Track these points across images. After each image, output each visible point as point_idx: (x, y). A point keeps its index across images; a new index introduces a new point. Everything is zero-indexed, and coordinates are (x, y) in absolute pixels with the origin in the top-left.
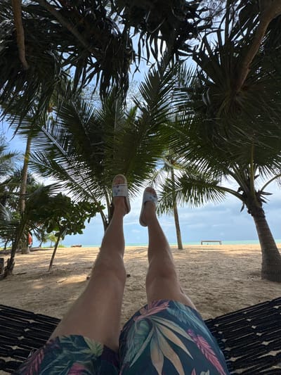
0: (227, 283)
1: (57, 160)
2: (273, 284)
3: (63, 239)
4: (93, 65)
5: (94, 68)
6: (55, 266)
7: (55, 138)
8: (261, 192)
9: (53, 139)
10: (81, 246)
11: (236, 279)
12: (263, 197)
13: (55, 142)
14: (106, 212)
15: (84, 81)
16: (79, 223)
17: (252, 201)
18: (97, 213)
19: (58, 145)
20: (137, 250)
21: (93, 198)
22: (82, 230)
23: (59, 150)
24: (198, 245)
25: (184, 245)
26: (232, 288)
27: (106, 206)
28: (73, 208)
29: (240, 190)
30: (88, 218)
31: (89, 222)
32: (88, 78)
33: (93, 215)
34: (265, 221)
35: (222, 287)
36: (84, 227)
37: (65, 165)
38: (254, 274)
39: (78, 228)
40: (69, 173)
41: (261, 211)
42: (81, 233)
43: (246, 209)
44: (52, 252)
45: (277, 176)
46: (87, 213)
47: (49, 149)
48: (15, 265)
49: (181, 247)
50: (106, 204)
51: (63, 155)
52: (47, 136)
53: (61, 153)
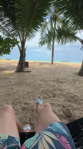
0: (65, 75)
2: (80, 76)
3: (2, 56)
11: (69, 74)
14: (20, 44)
16: (8, 49)
18: (16, 45)
21: (13, 37)
22: (10, 53)
27: (20, 42)
28: (3, 41)
30: (12, 47)
31: (12, 49)
33: (14, 46)
35: (63, 76)
36: (10, 51)
38: (75, 73)
39: (8, 52)
42: (9, 54)
46: (11, 44)
49: (52, 63)
50: (20, 40)
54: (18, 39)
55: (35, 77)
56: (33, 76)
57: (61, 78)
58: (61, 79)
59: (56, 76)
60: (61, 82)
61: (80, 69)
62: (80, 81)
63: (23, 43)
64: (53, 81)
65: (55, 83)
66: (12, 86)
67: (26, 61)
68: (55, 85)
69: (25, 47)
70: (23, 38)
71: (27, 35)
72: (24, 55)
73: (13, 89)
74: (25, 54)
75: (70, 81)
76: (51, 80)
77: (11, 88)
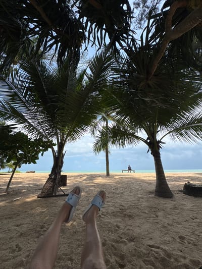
0: (134, 199)
1: (16, 106)
2: (160, 199)
3: (20, 167)
4: (53, 37)
5: (54, 40)
6: (12, 188)
7: (16, 87)
8: (160, 142)
9: (14, 88)
10: (34, 172)
11: (140, 196)
12: (161, 145)
13: (16, 90)
14: (56, 148)
15: (45, 48)
16: (34, 155)
17: (154, 146)
18: (49, 149)
19: (18, 93)
20: (79, 176)
21: (46, 137)
22: (36, 161)
23: (19, 97)
26: (136, 202)
27: (57, 144)
28: (30, 144)
29: (148, 139)
30: (42, 152)
31: (42, 155)
32: (48, 47)
33: (46, 150)
34: (160, 160)
35: (131, 201)
36: (38, 159)
38: (150, 193)
39: (33, 159)
40: (27, 118)
41: (159, 153)
42: (35, 163)
43: (150, 152)
44: (10, 176)
45: (170, 132)
46: (41, 148)
47: (10, 96)
49: (108, 174)
50: (57, 142)
51: (23, 102)
52: (8, 85)
53: (21, 100)
57: (127, 205)
58: (129, 208)
59: (117, 200)
60: (130, 217)
63: (61, 146)
64: (114, 215)
65: (119, 219)
66: (22, 239)
67: (62, 174)
68: (119, 224)
69: (64, 152)
70: (62, 140)
71: (69, 135)
72: (60, 164)
73: (20, 249)
74: (62, 163)
75: (147, 212)
76: (110, 211)
77: (17, 246)
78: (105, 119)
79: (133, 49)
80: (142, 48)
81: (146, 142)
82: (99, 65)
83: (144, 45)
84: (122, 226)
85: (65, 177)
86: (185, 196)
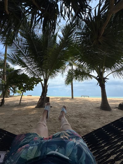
0: (87, 110)
1: (22, 58)
2: (103, 111)
3: (25, 92)
4: (39, 14)
5: (40, 16)
6: (22, 103)
7: (20, 47)
8: (106, 78)
10: (31, 96)
11: (91, 109)
12: (106, 80)
13: (20, 49)
14: (43, 82)
15: (35, 22)
16: (32, 86)
17: (102, 81)
18: (39, 82)
19: (22, 51)
20: (55, 98)
21: (38, 76)
23: (22, 53)
24: (80, 97)
25: (74, 97)
26: (89, 112)
27: (43, 80)
28: (29, 80)
29: (98, 76)
30: (35, 84)
31: (36, 86)
32: (37, 21)
34: (105, 89)
35: (85, 111)
36: (34, 88)
37: (25, 61)
38: (98, 108)
39: (31, 88)
40: (27, 65)
41: (104, 85)
42: (32, 90)
43: (99, 84)
44: (21, 97)
45: (113, 72)
46: (35, 82)
47: (17, 52)
48: (5, 101)
50: (43, 79)
51: (24, 56)
52: (16, 46)
53: (23, 54)
54: (42, 78)
55: (56, 112)
56: (54, 111)
58: (84, 114)
59: (78, 111)
60: (84, 118)
61: (101, 103)
62: (104, 116)
63: (46, 81)
64: (76, 116)
65: (78, 119)
66: (32, 123)
67: (47, 96)
68: (78, 120)
69: (47, 84)
70: (46, 77)
71: (50, 74)
72: (46, 91)
73: (32, 126)
74: (47, 90)
75: (94, 116)
76: (73, 115)
77: (30, 125)
78: (71, 65)
79: (90, 19)
80: (95, 17)
81: (96, 78)
82: (68, 31)
83: (97, 15)
84: (80, 121)
85: (48, 98)
86: (119, 110)
